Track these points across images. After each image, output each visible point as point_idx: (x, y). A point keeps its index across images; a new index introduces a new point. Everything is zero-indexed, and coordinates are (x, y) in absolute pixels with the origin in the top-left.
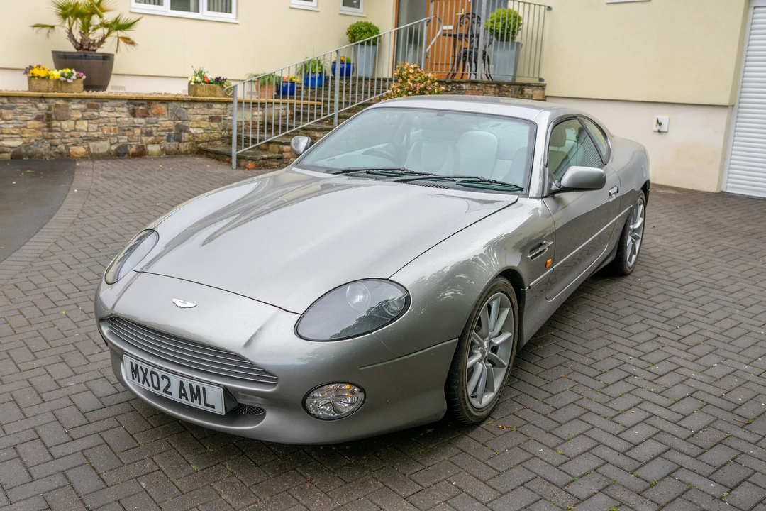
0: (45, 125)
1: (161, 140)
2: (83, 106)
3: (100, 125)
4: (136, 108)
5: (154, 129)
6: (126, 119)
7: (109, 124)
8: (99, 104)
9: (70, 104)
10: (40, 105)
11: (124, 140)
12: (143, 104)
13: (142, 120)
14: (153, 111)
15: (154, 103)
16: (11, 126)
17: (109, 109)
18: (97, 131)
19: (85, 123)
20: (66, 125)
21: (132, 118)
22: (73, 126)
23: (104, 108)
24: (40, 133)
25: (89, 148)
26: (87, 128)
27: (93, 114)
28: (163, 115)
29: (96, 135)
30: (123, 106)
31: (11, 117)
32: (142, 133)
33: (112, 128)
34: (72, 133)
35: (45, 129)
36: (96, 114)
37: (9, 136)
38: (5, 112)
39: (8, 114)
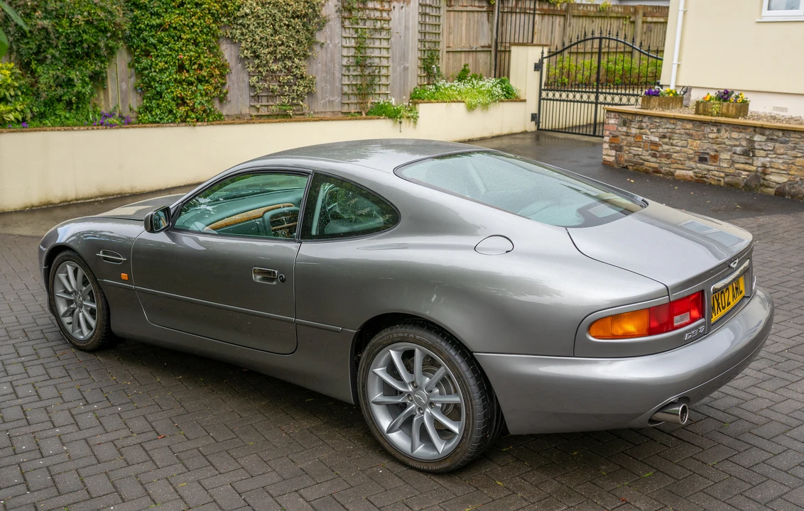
16: (781, 161)
31: (782, 151)
37: (777, 171)
38: (777, 145)
39: (781, 148)
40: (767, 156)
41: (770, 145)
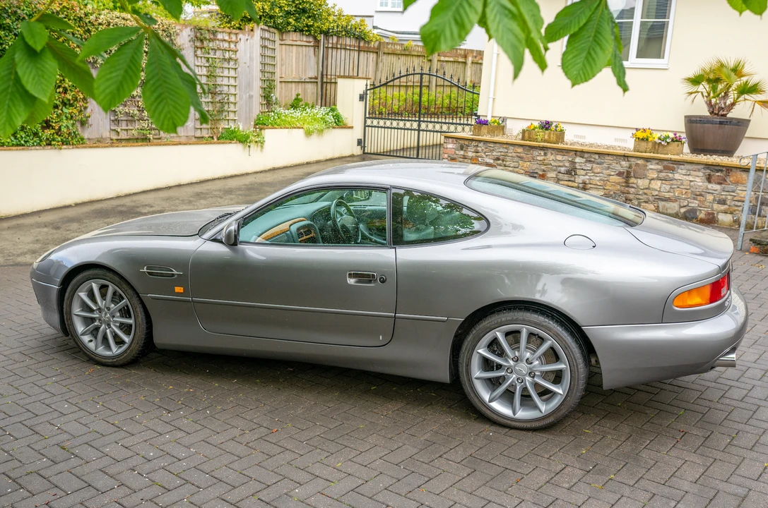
0: (624, 180)
1: (735, 211)
2: (659, 167)
3: (673, 187)
4: (712, 173)
5: (729, 197)
6: (701, 184)
7: (682, 187)
8: (675, 166)
9: (648, 164)
10: (624, 163)
11: (694, 204)
12: (722, 171)
13: (718, 187)
14: (731, 179)
15: (734, 170)
16: (598, 178)
17: (684, 172)
18: (668, 192)
19: (659, 183)
20: (642, 183)
21: (707, 184)
22: (648, 184)
23: (679, 171)
24: (619, 187)
25: (658, 206)
26: (660, 188)
27: (668, 176)
28: (743, 184)
29: (667, 195)
30: (699, 170)
31: (598, 170)
32: (714, 200)
33: (684, 191)
34: (645, 191)
35: (623, 185)
36: (671, 175)
37: (595, 187)
38: (595, 166)
39: (597, 168)
40: (586, 175)
41: (589, 166)
